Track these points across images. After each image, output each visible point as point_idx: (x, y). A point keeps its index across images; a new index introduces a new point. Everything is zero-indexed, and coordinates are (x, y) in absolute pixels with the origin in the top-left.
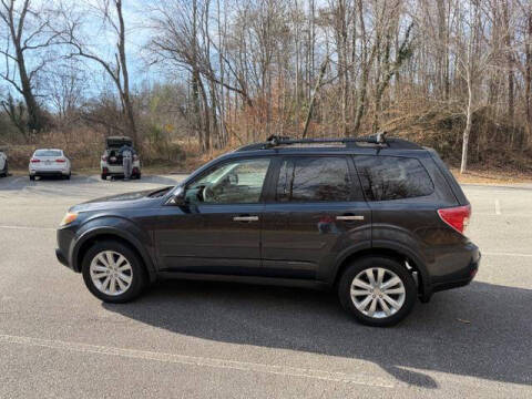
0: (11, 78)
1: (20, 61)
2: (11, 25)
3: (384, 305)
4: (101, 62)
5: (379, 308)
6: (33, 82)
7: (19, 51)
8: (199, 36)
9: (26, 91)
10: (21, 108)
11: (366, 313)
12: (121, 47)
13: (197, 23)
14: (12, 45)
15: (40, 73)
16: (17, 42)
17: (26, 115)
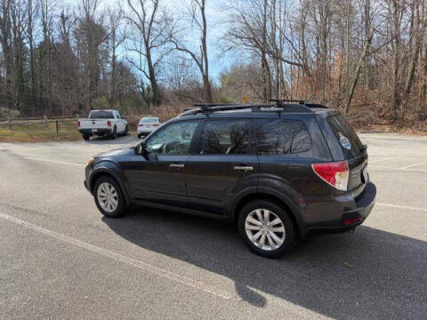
0: (143, 68)
1: (148, 56)
2: (144, 32)
3: (271, 241)
4: (191, 53)
5: (267, 242)
6: (156, 71)
7: (148, 50)
8: (268, 24)
9: (152, 78)
10: (148, 89)
11: (256, 244)
12: (204, 41)
13: (268, 13)
14: (143, 45)
15: (160, 64)
16: (146, 43)
17: (151, 94)
